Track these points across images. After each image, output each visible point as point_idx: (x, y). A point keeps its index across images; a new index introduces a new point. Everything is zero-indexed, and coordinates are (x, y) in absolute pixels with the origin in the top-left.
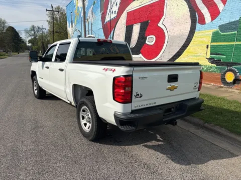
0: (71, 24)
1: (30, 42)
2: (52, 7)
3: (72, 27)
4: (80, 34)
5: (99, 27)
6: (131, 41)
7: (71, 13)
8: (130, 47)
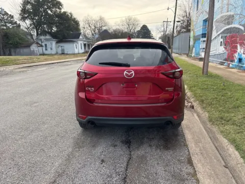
4: (207, 16)
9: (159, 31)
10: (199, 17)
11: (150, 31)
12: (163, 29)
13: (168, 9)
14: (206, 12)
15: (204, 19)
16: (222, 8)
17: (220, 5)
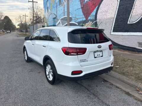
0: (47, 10)
1: (18, 25)
3: (48, 12)
4: (55, 16)
5: (76, 7)
6: (130, 16)
7: (47, 1)
8: (128, 23)
9: (17, 21)
10: (50, 16)
11: (11, 20)
12: (20, 20)
13: (29, 9)
14: (54, 14)
15: (53, 17)
16: (64, 13)
17: (63, 12)
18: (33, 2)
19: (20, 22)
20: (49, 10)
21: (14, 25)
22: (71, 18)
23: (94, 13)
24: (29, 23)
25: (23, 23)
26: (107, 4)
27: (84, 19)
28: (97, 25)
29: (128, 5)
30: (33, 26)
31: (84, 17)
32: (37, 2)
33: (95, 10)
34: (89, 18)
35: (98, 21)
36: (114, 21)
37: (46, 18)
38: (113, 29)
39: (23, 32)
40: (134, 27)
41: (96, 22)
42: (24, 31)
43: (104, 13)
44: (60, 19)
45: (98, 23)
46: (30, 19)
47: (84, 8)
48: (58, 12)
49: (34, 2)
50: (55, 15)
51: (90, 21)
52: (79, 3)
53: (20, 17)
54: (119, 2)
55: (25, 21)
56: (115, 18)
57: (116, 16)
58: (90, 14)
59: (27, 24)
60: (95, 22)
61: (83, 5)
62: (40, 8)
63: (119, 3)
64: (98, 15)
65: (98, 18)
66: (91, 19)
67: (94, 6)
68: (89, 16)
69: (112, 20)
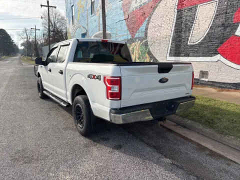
0: (72, 20)
1: (22, 45)
2: (48, 2)
3: (73, 24)
4: (86, 31)
5: (117, 18)
6: (191, 34)
7: (72, 6)
8: (189, 44)
9: (20, 38)
10: (77, 31)
13: (42, 18)
14: (84, 27)
15: (83, 33)
16: (99, 27)
17: (97, 24)
18: (48, 6)
19: (26, 40)
20: (75, 21)
21: (15, 45)
22: (110, 34)
23: (143, 28)
24: (41, 40)
25: (30, 40)
26: (160, 16)
27: (130, 37)
28: (148, 46)
29: (188, 18)
30: (48, 46)
31: (129, 33)
32: (55, 7)
33: (145, 24)
34: (137, 35)
35: (148, 39)
36: (171, 41)
37: (70, 33)
38: (169, 51)
39: (31, 56)
40: (196, 50)
41: (147, 41)
42: (33, 55)
43: (157, 28)
44: (94, 35)
45: (149, 43)
46: (44, 35)
47: (129, 20)
48: (90, 25)
49: (51, 7)
50: (85, 29)
51: (137, 40)
52: (122, 12)
53: (26, 30)
54: (176, 13)
55: (34, 37)
56: (172, 36)
57: (172, 33)
58: (138, 29)
59: (38, 43)
60: (144, 41)
61: (127, 15)
62: (59, 16)
63: (176, 15)
64: (148, 31)
65: (148, 35)
66: (140, 36)
67: (143, 18)
68: (136, 32)
69: (167, 39)
